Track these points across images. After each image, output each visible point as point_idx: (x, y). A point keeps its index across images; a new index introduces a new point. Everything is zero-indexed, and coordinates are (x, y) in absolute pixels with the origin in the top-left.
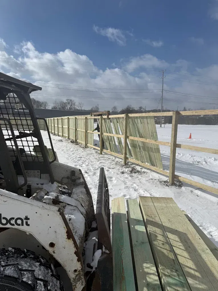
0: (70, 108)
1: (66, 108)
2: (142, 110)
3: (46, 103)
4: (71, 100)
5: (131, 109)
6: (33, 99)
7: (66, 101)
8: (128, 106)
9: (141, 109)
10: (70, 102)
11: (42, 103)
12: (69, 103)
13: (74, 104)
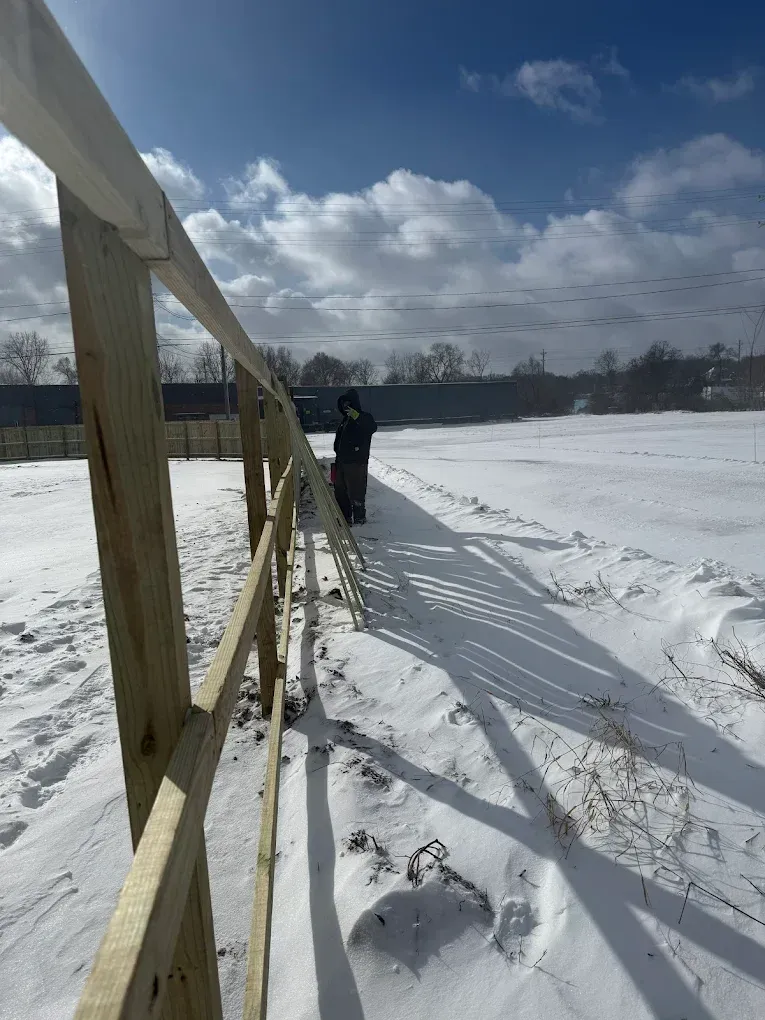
0: (445, 374)
1: (433, 374)
2: (723, 355)
3: (367, 364)
4: (448, 348)
5: (666, 358)
6: (323, 354)
7: (432, 353)
8: (655, 347)
9: (717, 354)
10: (446, 352)
11: (355, 367)
12: (441, 359)
13: (460, 360)
